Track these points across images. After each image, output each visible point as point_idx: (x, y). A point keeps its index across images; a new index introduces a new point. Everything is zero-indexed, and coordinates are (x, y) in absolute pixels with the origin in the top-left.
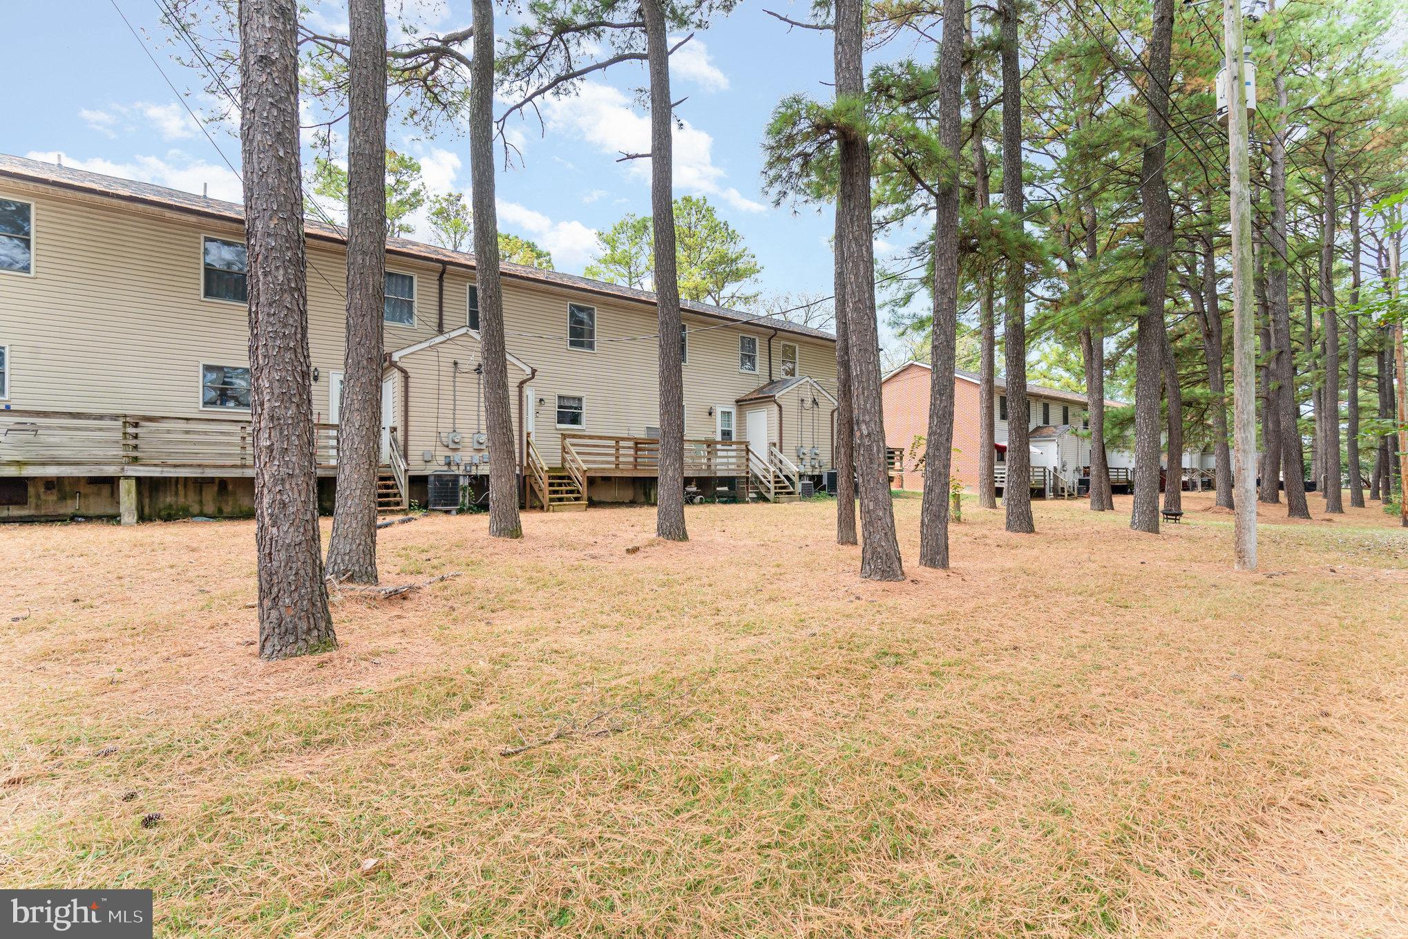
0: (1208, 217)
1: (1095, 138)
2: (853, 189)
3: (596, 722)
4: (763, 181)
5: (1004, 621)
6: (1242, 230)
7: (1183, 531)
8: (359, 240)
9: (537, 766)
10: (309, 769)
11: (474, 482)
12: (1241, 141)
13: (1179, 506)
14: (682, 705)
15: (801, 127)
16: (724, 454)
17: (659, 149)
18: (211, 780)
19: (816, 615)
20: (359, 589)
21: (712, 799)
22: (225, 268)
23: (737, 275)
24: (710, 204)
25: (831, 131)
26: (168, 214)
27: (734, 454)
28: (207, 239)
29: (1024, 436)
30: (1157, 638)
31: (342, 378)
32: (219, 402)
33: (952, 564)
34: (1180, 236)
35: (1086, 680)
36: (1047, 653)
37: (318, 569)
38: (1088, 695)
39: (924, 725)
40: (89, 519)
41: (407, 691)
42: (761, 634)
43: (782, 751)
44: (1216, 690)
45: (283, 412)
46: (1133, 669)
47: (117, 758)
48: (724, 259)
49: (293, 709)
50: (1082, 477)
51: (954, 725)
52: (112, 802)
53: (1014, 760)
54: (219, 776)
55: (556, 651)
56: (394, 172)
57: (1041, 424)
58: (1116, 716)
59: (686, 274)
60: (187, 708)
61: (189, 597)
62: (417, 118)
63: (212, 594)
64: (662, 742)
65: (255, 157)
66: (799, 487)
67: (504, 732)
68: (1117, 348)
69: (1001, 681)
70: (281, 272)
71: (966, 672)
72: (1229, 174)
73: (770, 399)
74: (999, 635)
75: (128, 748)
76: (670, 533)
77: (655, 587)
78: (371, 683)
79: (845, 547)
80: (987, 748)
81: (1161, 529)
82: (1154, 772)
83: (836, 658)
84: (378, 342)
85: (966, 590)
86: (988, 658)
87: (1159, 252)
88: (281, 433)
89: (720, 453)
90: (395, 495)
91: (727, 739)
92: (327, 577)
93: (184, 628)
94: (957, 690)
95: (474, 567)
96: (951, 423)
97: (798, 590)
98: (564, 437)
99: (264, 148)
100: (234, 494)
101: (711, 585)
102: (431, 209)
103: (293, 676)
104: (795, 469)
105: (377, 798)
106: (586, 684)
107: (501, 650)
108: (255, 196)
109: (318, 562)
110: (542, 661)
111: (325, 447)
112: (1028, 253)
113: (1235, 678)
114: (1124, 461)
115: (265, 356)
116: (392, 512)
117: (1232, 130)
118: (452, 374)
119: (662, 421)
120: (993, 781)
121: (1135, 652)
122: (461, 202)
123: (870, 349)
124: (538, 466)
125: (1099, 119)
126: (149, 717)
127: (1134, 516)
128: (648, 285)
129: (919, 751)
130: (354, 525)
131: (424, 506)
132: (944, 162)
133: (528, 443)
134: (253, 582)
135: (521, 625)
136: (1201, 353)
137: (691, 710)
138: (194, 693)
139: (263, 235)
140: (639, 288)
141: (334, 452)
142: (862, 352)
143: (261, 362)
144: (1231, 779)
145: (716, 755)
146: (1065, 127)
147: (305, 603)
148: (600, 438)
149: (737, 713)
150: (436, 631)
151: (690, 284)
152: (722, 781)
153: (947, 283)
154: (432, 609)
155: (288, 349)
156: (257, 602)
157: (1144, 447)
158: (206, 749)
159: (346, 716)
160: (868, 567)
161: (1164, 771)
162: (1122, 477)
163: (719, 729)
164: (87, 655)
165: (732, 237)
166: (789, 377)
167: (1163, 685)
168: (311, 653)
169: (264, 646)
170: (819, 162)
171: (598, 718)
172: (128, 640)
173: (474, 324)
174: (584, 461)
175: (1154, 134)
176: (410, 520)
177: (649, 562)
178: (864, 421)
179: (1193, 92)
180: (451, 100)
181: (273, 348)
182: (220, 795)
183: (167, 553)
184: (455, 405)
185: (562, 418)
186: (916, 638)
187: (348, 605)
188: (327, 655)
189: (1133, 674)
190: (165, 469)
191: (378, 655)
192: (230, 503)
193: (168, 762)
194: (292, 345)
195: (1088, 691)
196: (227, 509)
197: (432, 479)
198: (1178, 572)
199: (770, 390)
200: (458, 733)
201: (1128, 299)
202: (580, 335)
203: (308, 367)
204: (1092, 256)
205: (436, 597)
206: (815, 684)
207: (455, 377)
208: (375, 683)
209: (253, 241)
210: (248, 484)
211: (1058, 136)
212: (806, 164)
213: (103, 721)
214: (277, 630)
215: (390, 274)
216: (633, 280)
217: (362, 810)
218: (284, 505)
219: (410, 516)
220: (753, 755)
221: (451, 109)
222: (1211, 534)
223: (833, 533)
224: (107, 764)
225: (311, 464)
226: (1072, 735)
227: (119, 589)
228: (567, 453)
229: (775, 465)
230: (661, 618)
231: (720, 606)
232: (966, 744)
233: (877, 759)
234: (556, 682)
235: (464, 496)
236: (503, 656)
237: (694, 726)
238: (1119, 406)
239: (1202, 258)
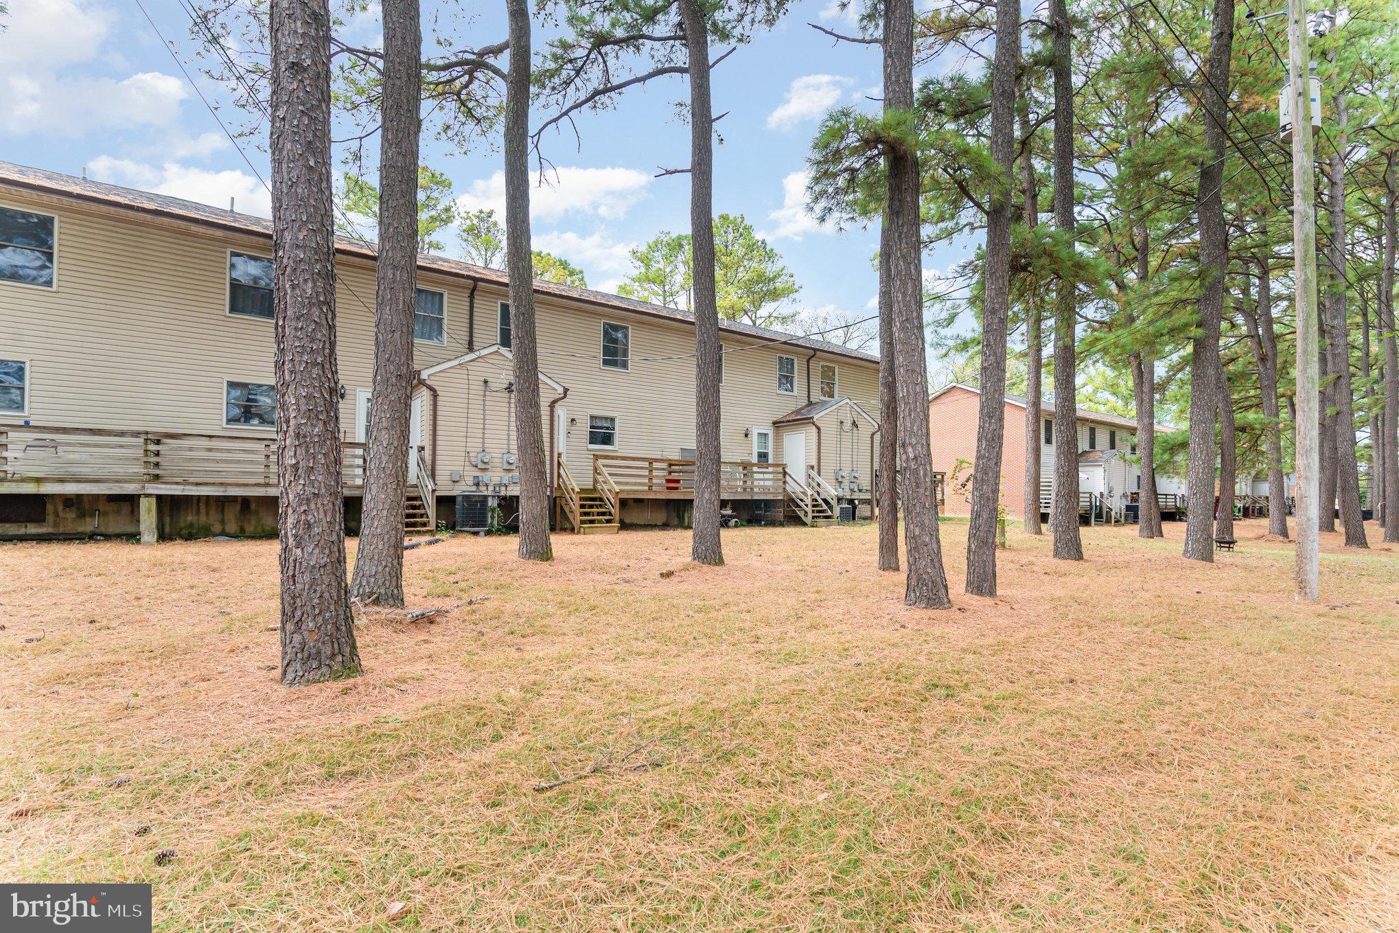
0: (1264, 238)
1: (1149, 158)
2: (901, 206)
3: (633, 756)
4: (808, 198)
5: (1058, 652)
6: (1306, 251)
7: (1238, 560)
8: (390, 254)
9: (572, 803)
10: (333, 803)
11: (503, 502)
12: (1306, 159)
13: (1232, 534)
14: (724, 737)
15: (848, 141)
16: (761, 476)
17: (700, 164)
18: (228, 813)
19: (859, 644)
20: (385, 612)
21: (760, 840)
22: (251, 283)
23: (774, 295)
24: (747, 222)
25: (880, 146)
26: (194, 228)
27: (770, 476)
28: (234, 254)
29: (1072, 460)
30: (1220, 672)
31: (370, 396)
32: (243, 419)
33: (999, 592)
34: (1234, 258)
35: (1149, 716)
36: (1106, 686)
37: (343, 592)
38: (1152, 732)
39: (981, 763)
40: (108, 537)
41: (435, 720)
42: (804, 663)
43: (831, 788)
44: (1288, 728)
45: (309, 429)
46: (1198, 705)
47: (130, 788)
48: (761, 278)
49: (316, 738)
50: (1129, 503)
51: (1012, 762)
52: (124, 837)
53: (1079, 801)
54: (237, 810)
55: (590, 680)
56: (425, 188)
57: (1087, 448)
58: (1184, 755)
59: (723, 293)
60: (204, 736)
61: (209, 618)
62: (450, 133)
63: (233, 616)
64: (705, 778)
65: (284, 166)
66: (837, 511)
67: (537, 765)
68: (1167, 372)
69: (1060, 716)
70: (310, 284)
71: (1022, 705)
72: (1293, 192)
73: (809, 421)
74: (1054, 667)
75: (143, 779)
76: (706, 557)
77: (691, 613)
78: (397, 711)
79: (886, 573)
80: (1050, 787)
81: (1215, 557)
82: (1229, 816)
83: (884, 689)
84: (407, 359)
85: (1015, 619)
86: (1043, 691)
87: (1215, 273)
88: (307, 451)
89: (756, 476)
90: (422, 516)
91: (773, 775)
92: (353, 599)
93: (203, 651)
94: (1014, 725)
95: (502, 590)
96: (1001, 447)
97: (841, 617)
98: (596, 457)
99: (294, 156)
100: (257, 512)
101: (749, 612)
102: (461, 225)
103: (316, 703)
104: (833, 492)
105: (403, 835)
106: (622, 714)
107: (533, 677)
108: (284, 207)
109: (343, 585)
110: (575, 689)
111: (351, 466)
112: (1082, 273)
113: (1306, 715)
114: (1174, 487)
115: (292, 372)
116: (418, 533)
117: (1296, 148)
118: (482, 393)
119: (699, 442)
120: (1057, 824)
121: (1199, 687)
122: (493, 219)
123: (918, 370)
124: (569, 487)
125: (1153, 136)
126: (165, 746)
127: (1187, 544)
128: (684, 303)
129: (978, 790)
130: (380, 547)
131: (452, 527)
132: (995, 178)
133: (559, 464)
134: (276, 604)
135: (554, 651)
136: (1254, 377)
137: (734, 743)
138: (213, 720)
139: (291, 247)
140: (674, 307)
141: (360, 471)
142: (909, 373)
143: (287, 377)
144: (1312, 825)
145: (762, 792)
146: (1116, 145)
147: (329, 627)
148: (634, 459)
149: (782, 747)
150: (465, 657)
151: (726, 303)
152: (769, 820)
153: (998, 303)
154: (460, 633)
155: (315, 364)
156: (279, 625)
157: (1198, 472)
158: (224, 780)
159: (371, 746)
160: (913, 595)
161: (1240, 815)
162: (1171, 503)
163: (764, 764)
164: (103, 679)
165: (770, 256)
166: (826, 399)
167: (1231, 722)
168: (336, 678)
169: (285, 671)
170: (867, 177)
171: (636, 752)
172: (145, 663)
173: (506, 342)
174: (615, 483)
175: (1211, 153)
176: (437, 541)
177: (684, 586)
178: (910, 444)
179: (1250, 110)
180: (485, 114)
181: (300, 362)
182: (238, 830)
183: (187, 573)
184: (484, 424)
185: (594, 439)
186: (966, 669)
187: (373, 629)
188: (352, 681)
189: (1198, 709)
190: (187, 487)
191: (404, 681)
192: (253, 522)
193: (184, 794)
194: (319, 360)
195: (1152, 727)
196: (250, 529)
197: (459, 499)
198: (1236, 603)
199: (809, 411)
200: (489, 766)
201: (1183, 320)
202: (614, 354)
203: (336, 383)
204: (1143, 277)
205: (464, 621)
206: (863, 717)
207: (485, 396)
208: (401, 712)
209: (280, 253)
210: (272, 503)
211: (1110, 154)
212: (852, 180)
213: (117, 749)
214: (299, 655)
215: (420, 291)
216: (668, 299)
217: (388, 848)
218: (309, 526)
219: (438, 537)
220: (801, 793)
221: (485, 125)
222: (1267, 563)
223: (875, 557)
224: (121, 795)
225: (338, 483)
226: (1138, 775)
227: (137, 609)
228: (599, 474)
229: (813, 488)
230: (699, 645)
231: (759, 633)
232: (1027, 784)
233: (933, 798)
234: (591, 712)
235: (493, 518)
236: (535, 684)
237: (737, 761)
238: (1168, 431)
239: (1257, 281)
